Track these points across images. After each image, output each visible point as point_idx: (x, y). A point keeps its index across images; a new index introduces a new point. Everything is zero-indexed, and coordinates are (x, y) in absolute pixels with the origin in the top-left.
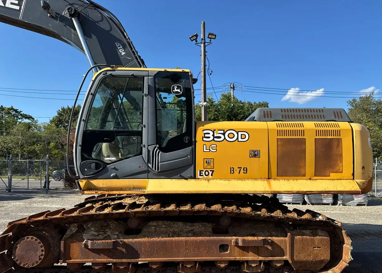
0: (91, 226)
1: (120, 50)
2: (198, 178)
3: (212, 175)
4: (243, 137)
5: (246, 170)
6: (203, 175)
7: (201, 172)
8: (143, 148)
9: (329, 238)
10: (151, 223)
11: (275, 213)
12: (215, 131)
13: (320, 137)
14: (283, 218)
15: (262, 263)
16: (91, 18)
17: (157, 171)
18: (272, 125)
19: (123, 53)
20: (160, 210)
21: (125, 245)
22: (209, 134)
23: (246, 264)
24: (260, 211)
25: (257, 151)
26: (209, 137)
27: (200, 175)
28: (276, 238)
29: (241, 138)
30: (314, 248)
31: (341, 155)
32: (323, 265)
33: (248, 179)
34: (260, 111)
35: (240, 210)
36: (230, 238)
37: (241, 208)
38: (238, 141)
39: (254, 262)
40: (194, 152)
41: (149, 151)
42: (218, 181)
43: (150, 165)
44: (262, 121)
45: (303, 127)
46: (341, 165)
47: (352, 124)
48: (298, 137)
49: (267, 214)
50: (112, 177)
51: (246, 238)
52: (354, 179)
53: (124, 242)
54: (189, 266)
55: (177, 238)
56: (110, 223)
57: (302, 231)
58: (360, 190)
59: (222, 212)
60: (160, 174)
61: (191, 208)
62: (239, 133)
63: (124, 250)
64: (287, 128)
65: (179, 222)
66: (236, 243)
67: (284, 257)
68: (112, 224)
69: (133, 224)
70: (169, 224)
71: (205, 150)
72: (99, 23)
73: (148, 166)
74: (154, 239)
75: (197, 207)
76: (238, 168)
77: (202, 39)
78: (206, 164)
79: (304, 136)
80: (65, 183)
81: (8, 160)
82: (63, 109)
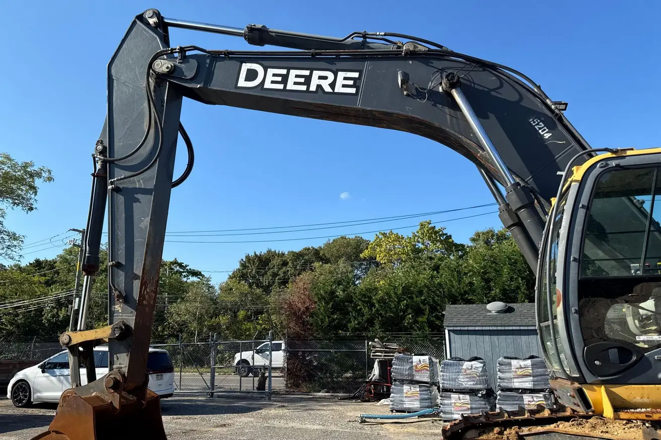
1: (540, 131)
16: (479, 85)
19: (547, 136)
72: (497, 91)
80: (287, 381)
81: (212, 342)
82: (248, 257)
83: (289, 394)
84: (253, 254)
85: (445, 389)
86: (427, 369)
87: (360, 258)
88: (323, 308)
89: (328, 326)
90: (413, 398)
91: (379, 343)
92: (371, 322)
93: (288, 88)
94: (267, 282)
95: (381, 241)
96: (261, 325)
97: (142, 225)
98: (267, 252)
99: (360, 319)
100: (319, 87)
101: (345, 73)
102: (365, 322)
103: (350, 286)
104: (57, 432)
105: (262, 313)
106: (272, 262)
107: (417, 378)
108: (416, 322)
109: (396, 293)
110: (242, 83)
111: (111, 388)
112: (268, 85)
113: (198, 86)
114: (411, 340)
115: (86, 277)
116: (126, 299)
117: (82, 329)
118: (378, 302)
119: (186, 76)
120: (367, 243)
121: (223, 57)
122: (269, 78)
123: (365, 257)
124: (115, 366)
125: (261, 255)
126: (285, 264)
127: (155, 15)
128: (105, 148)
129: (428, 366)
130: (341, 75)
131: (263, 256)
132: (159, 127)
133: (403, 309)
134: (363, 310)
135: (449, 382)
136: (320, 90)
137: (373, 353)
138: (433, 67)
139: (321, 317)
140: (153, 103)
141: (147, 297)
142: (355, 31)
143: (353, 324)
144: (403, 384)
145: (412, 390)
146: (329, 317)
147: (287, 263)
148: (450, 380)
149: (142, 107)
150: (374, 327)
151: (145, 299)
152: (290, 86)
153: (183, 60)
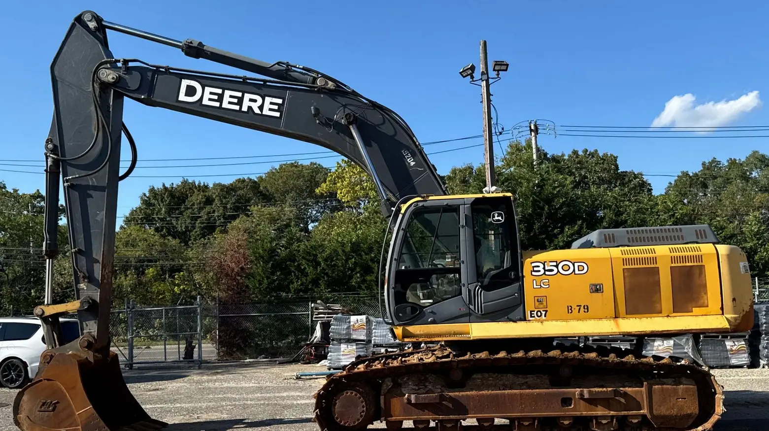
0: (408, 379)
1: (408, 160)
2: (529, 320)
3: (545, 316)
4: (581, 268)
5: (588, 309)
6: (534, 317)
7: (532, 313)
8: (462, 287)
9: (696, 387)
10: (475, 376)
11: (627, 357)
12: (546, 263)
13: (676, 265)
14: (636, 364)
15: (615, 420)
16: (369, 121)
17: (480, 313)
18: (616, 252)
19: (412, 164)
20: (489, 357)
21: (452, 399)
22: (538, 266)
23: (594, 420)
24: (608, 357)
25: (599, 284)
26: (539, 271)
27: (531, 317)
28: (630, 389)
29: (579, 270)
30: (677, 399)
31: (705, 286)
32: (691, 421)
33: (590, 319)
34: (600, 234)
35: (584, 355)
36: (573, 390)
37: (584, 354)
38: (575, 274)
39: (604, 417)
40: (521, 289)
41: (469, 291)
42: (554, 323)
43: (472, 307)
44: (604, 247)
45: (655, 253)
46: (706, 297)
47: (717, 246)
48: (649, 266)
49: (616, 359)
50: (430, 322)
51: (592, 389)
52: (723, 314)
53: (450, 396)
54: (526, 423)
55: (509, 391)
56: (427, 376)
57: (661, 380)
58: (729, 327)
59: (561, 359)
60: (484, 316)
61: (525, 354)
62: (575, 264)
63: (450, 405)
64: (635, 256)
65: (509, 375)
66: (582, 394)
67: (641, 411)
68: (431, 378)
69: (457, 375)
70: (497, 376)
71: (535, 286)
72: (380, 127)
73: (470, 308)
74: (484, 392)
75: (532, 354)
76: (578, 306)
77: (482, 72)
78: (537, 303)
79: (656, 264)
80: (219, 350)
81: (128, 310)
82: (152, 190)
83: (222, 362)
84: (161, 186)
85: (376, 345)
86: (364, 328)
87: (315, 195)
88: (261, 268)
89: (267, 288)
90: (349, 356)
91: (322, 305)
92: (315, 282)
93: (224, 106)
94: (183, 228)
95: (345, 171)
96: (179, 285)
97: (98, 218)
98: (182, 183)
99: (304, 280)
100: (250, 108)
101: (271, 98)
102: (310, 282)
103: (294, 242)
104: (48, 380)
105: (179, 271)
106: (189, 199)
107: (354, 337)
108: (364, 281)
109: (343, 251)
110: (182, 97)
111: (86, 347)
112: (205, 102)
113: (143, 97)
114: (359, 300)
115: (48, 260)
116: (91, 279)
117: (49, 303)
118: (326, 260)
119: (129, 87)
120: (327, 171)
121: (162, 71)
122: (207, 96)
123: (322, 193)
124: (85, 331)
125: (172, 188)
126: (209, 201)
127: (94, 19)
128: (55, 146)
129: (365, 324)
130: (268, 100)
131: (176, 189)
132: (107, 131)
133: (352, 267)
134: (308, 269)
135: (380, 338)
136: (250, 110)
137: (316, 315)
138: (337, 102)
139: (258, 278)
140: (100, 108)
141: (106, 276)
143: (295, 285)
144: (341, 343)
145: (349, 348)
146: (268, 278)
147: (213, 200)
148: (380, 336)
149: (89, 111)
150: (319, 287)
151: (105, 278)
152: (225, 105)
153: (127, 72)
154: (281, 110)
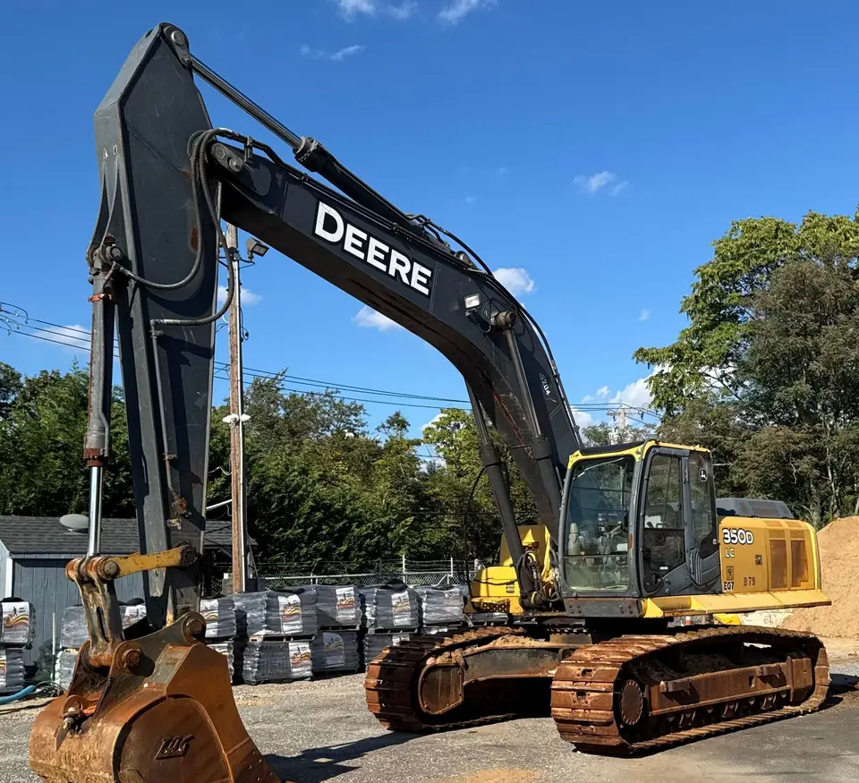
1: (544, 387)
2: (724, 593)
3: (732, 589)
5: (754, 581)
7: (725, 584)
8: (687, 553)
9: (810, 659)
12: (731, 531)
13: (793, 539)
15: (775, 696)
19: (548, 392)
22: (727, 533)
23: (765, 698)
25: (760, 556)
27: (725, 589)
29: (749, 540)
30: (803, 672)
31: (806, 561)
33: (756, 592)
38: (747, 543)
41: (692, 557)
42: (740, 595)
43: (693, 576)
45: (782, 526)
46: (807, 572)
48: (782, 539)
50: (667, 593)
52: (815, 588)
60: (700, 587)
62: (746, 532)
64: (774, 528)
67: (788, 686)
71: (726, 555)
73: (691, 578)
76: (749, 578)
78: (728, 574)
79: (784, 537)
93: (368, 261)
97: (199, 403)
100: (397, 273)
101: (420, 266)
104: (176, 696)
107: (6, 638)
110: (320, 230)
112: (348, 247)
113: (271, 212)
119: (256, 190)
121: (295, 179)
122: (349, 238)
124: (179, 607)
130: (416, 266)
136: (398, 277)
142: (423, 214)
152: (371, 259)
153: (252, 163)
154: (430, 285)
